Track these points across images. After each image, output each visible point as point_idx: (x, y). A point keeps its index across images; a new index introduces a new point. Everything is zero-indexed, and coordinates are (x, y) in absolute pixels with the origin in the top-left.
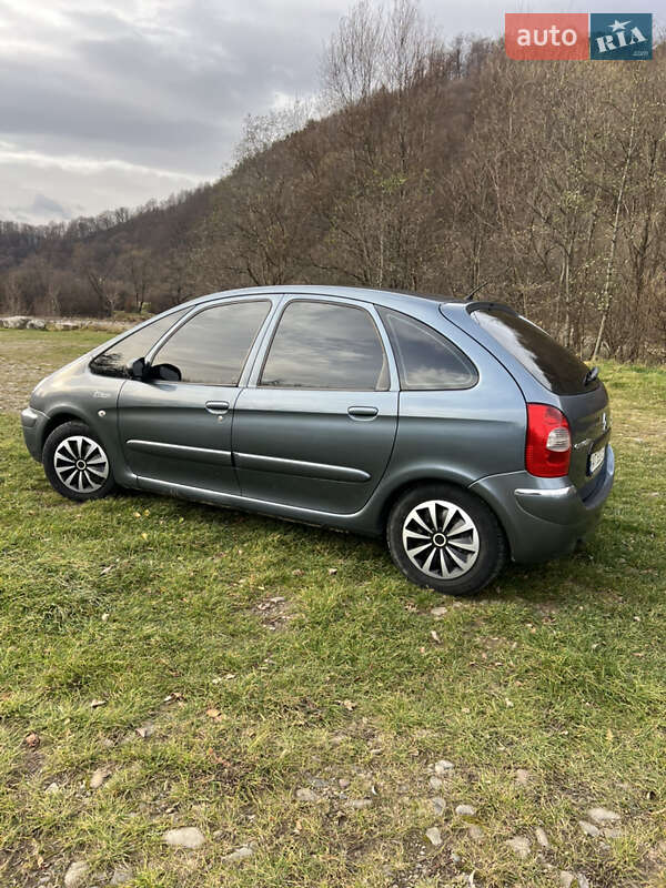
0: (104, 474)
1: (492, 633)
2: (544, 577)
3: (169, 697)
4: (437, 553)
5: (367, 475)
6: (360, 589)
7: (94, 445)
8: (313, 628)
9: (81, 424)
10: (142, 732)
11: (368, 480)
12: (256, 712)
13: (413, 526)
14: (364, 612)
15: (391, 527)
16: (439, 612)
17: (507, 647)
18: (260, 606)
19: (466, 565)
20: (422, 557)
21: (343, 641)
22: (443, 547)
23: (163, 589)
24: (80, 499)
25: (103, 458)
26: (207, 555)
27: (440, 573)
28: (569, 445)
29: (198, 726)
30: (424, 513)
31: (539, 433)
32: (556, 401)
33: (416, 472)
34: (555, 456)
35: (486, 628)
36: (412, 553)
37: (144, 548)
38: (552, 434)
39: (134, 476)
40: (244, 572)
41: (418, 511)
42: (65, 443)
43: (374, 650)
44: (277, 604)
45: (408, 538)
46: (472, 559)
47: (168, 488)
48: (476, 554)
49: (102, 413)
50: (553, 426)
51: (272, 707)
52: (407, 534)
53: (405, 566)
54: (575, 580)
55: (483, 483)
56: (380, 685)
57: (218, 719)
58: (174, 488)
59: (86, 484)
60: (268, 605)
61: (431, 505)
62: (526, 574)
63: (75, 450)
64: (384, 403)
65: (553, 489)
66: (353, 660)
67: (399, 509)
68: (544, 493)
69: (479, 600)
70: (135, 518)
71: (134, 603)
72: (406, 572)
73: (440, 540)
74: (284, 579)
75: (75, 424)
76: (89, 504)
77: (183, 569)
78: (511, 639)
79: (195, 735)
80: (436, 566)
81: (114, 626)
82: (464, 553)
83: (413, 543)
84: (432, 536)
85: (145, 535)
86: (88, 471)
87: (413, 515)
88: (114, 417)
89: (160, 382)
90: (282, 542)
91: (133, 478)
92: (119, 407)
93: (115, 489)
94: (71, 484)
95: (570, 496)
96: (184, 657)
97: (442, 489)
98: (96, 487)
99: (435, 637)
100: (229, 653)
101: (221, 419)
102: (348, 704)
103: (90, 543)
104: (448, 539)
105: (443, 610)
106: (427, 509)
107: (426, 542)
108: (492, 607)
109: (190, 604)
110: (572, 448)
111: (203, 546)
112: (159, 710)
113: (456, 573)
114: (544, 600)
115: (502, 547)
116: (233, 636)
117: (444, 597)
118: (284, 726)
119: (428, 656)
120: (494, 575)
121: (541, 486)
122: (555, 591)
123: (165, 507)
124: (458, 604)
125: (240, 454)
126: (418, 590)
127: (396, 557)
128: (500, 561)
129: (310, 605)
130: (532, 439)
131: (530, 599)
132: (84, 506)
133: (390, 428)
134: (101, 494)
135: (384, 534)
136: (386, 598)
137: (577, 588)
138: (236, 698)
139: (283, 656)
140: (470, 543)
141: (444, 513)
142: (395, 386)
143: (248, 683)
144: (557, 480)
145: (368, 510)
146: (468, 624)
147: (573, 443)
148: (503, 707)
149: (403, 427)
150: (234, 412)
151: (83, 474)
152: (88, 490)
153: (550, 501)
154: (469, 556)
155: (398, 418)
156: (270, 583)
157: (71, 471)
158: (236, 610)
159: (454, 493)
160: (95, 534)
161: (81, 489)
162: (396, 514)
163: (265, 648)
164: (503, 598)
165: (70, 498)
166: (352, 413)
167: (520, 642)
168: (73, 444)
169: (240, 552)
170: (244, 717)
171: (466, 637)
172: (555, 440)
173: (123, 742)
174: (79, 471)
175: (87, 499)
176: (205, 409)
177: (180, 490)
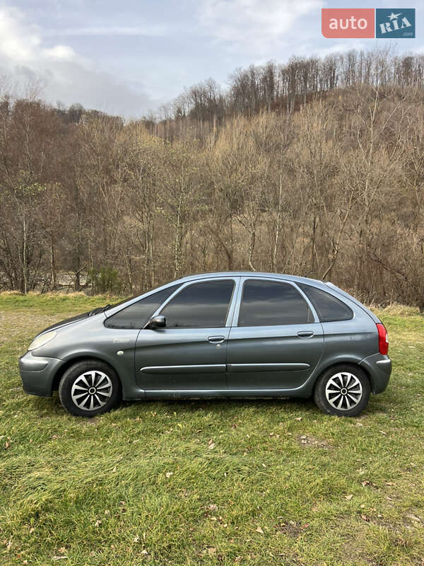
0: (109, 394)
4: (344, 398)
5: (309, 365)
7: (103, 376)
9: (94, 363)
11: (309, 368)
13: (331, 387)
19: (358, 401)
22: (347, 395)
24: (91, 416)
25: (109, 384)
27: (346, 407)
30: (336, 380)
33: (331, 361)
36: (331, 401)
39: (143, 391)
41: (333, 379)
42: (82, 377)
45: (329, 394)
46: (360, 397)
47: (172, 394)
48: (362, 394)
49: (120, 353)
52: (328, 392)
53: (328, 408)
55: (365, 361)
58: (176, 394)
59: (96, 403)
61: (339, 375)
63: (89, 381)
64: (316, 328)
67: (323, 381)
72: (328, 411)
73: (344, 391)
75: (89, 362)
80: (344, 405)
82: (356, 395)
83: (331, 396)
84: (341, 390)
86: (98, 394)
87: (331, 382)
88: (131, 354)
91: (141, 393)
92: (137, 347)
93: (117, 401)
94: (84, 406)
97: (344, 367)
98: (102, 404)
101: (219, 346)
104: (348, 390)
106: (337, 377)
107: (338, 394)
113: (354, 406)
125: (233, 365)
130: (381, 339)
133: (321, 340)
140: (358, 390)
141: (346, 378)
142: (317, 319)
145: (305, 386)
149: (327, 340)
150: (228, 341)
151: (94, 397)
152: (97, 407)
155: (324, 336)
157: (84, 397)
159: (350, 368)
161: (92, 408)
162: (322, 383)
166: (299, 335)
168: (88, 377)
174: (91, 395)
175: (96, 415)
176: (207, 342)
177: (182, 394)
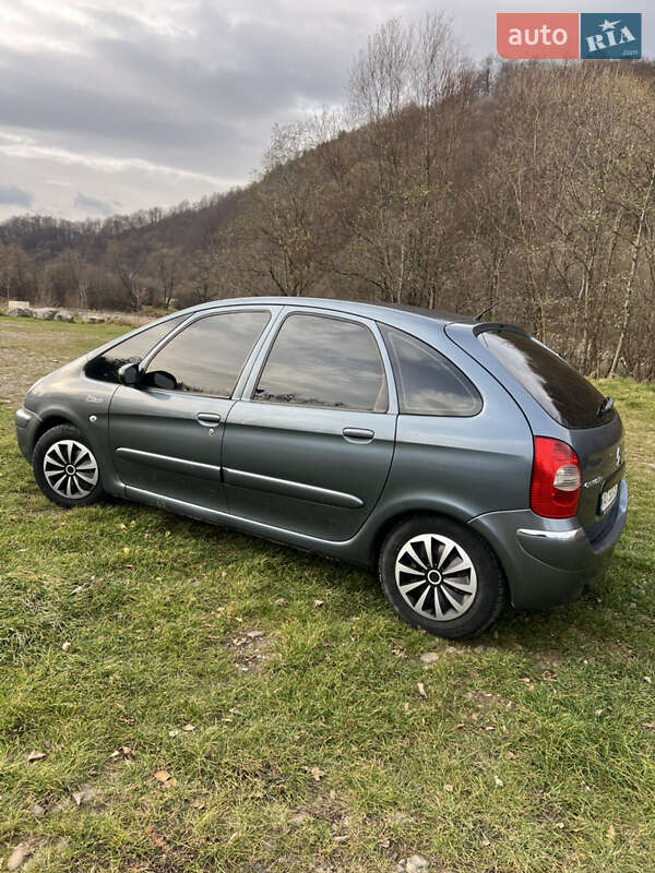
0: (93, 481)
1: (484, 688)
2: (547, 621)
3: (117, 753)
4: (432, 591)
5: (360, 502)
6: (345, 627)
7: (84, 450)
8: (289, 673)
9: (72, 428)
10: (77, 797)
11: (362, 506)
12: (209, 778)
13: (407, 560)
14: (347, 656)
15: (384, 559)
16: (430, 658)
17: (501, 708)
18: (235, 641)
19: (461, 608)
20: (415, 595)
21: (320, 690)
22: (438, 586)
23: (135, 614)
24: (67, 505)
25: (93, 464)
26: (187, 576)
27: (434, 613)
28: (578, 483)
29: (142, 794)
30: (418, 547)
31: (547, 467)
32: (565, 435)
34: (563, 496)
35: (479, 682)
36: (404, 590)
37: (122, 565)
38: (561, 471)
39: (123, 485)
40: (224, 600)
41: (412, 544)
42: (55, 447)
43: (353, 703)
44: (254, 640)
45: (401, 573)
46: (468, 601)
47: (156, 500)
48: (473, 596)
49: (93, 418)
50: (561, 462)
51: (229, 773)
52: (400, 568)
53: (396, 602)
54: (580, 626)
55: (483, 519)
56: (354, 749)
57: (167, 785)
58: (161, 500)
59: (75, 489)
60: (244, 640)
61: (426, 539)
62: (527, 616)
63: (65, 455)
64: (381, 425)
65: (560, 531)
66: (328, 715)
67: (392, 540)
68: (549, 535)
69: (474, 645)
70: (119, 530)
71: (100, 631)
73: (434, 577)
74: (265, 611)
75: (67, 427)
76: (76, 511)
77: (158, 592)
78: (505, 696)
79: (136, 806)
80: (429, 605)
81: (72, 658)
82: (459, 594)
83: (406, 578)
84: (427, 572)
85: (126, 550)
86: (77, 477)
87: (407, 548)
88: (104, 422)
89: (154, 390)
90: (269, 566)
91: (121, 487)
92: (110, 413)
93: (103, 496)
94: (59, 489)
95: (578, 539)
96: (142, 701)
97: (439, 522)
98: (84, 493)
99: (422, 691)
100: (193, 698)
101: (212, 431)
102: (316, 772)
103: (68, 556)
104: (443, 577)
105: (434, 656)
106: (422, 543)
107: (419, 578)
108: (489, 656)
109: (160, 635)
110: (582, 487)
111: (185, 565)
112: (103, 769)
113: (450, 615)
114: (546, 649)
115: (501, 591)
116: (201, 676)
117: (437, 640)
118: (240, 798)
119: (412, 715)
120: (491, 620)
121: (547, 527)
122: (558, 639)
123: (153, 519)
124: (451, 650)
125: (230, 470)
126: (409, 630)
127: (387, 591)
128: (498, 606)
129: (289, 644)
130: (539, 474)
131: (530, 648)
132: (70, 513)
133: (386, 452)
134: (88, 502)
135: (376, 566)
136: (373, 639)
137: (582, 636)
138: (190, 757)
139: (252, 706)
140: (467, 583)
141: (441, 547)
142: (393, 408)
143: (208, 739)
144: (564, 522)
145: (360, 537)
146: (460, 675)
147: (582, 482)
148: (490, 786)
149: (400, 453)
150: (225, 425)
151: (72, 479)
152: (76, 496)
153: (556, 544)
154: (466, 597)
155: (395, 443)
156: (249, 614)
157: (60, 476)
158: (209, 643)
159: (452, 528)
160: (74, 546)
161: (69, 495)
163: (233, 694)
164: (501, 644)
165: (58, 504)
166: (347, 435)
167: (516, 702)
168: (64, 448)
169: (224, 574)
170: (196, 783)
171: (456, 692)
172: (564, 478)
173: (55, 810)
174: (68, 476)
175: (74, 506)
176: (196, 421)
177: (167, 503)
